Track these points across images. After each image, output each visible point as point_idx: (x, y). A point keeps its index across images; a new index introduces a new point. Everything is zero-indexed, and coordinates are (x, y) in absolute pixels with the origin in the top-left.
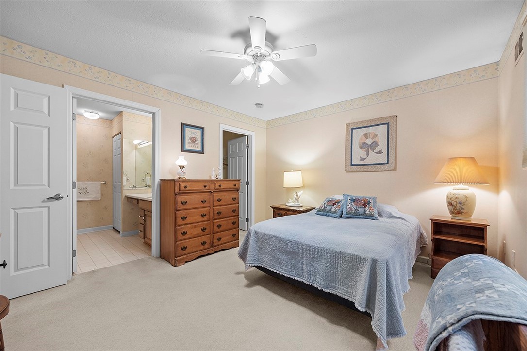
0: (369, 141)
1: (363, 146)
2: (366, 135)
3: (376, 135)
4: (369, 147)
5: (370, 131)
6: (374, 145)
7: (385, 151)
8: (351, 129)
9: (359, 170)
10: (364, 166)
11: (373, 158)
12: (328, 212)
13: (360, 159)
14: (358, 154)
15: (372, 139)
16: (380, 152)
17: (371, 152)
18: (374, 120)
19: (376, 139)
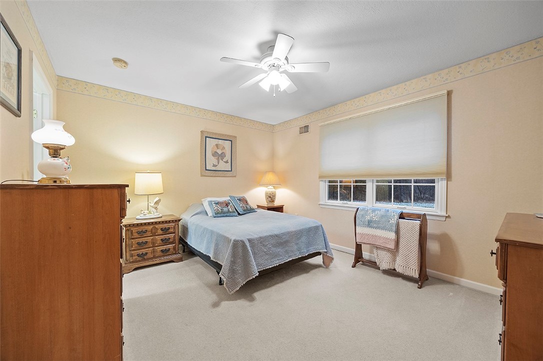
0: (220, 152)
1: (215, 154)
2: (217, 145)
3: (224, 148)
4: (220, 157)
5: (220, 143)
6: (222, 156)
7: (230, 161)
8: (206, 136)
9: (212, 175)
10: (216, 172)
11: (222, 166)
12: (227, 213)
13: (212, 165)
14: (211, 161)
15: (222, 150)
16: (227, 162)
17: (220, 161)
18: (223, 135)
19: (224, 151)
